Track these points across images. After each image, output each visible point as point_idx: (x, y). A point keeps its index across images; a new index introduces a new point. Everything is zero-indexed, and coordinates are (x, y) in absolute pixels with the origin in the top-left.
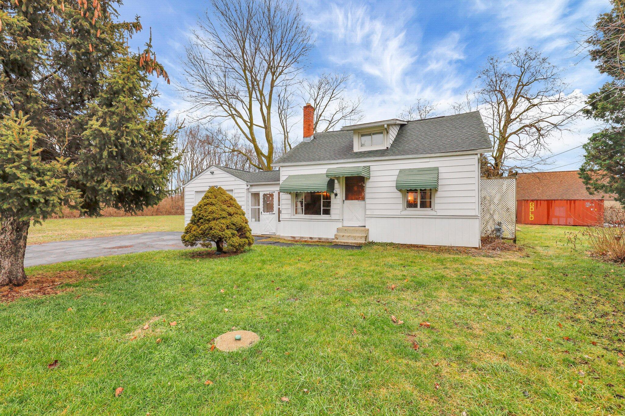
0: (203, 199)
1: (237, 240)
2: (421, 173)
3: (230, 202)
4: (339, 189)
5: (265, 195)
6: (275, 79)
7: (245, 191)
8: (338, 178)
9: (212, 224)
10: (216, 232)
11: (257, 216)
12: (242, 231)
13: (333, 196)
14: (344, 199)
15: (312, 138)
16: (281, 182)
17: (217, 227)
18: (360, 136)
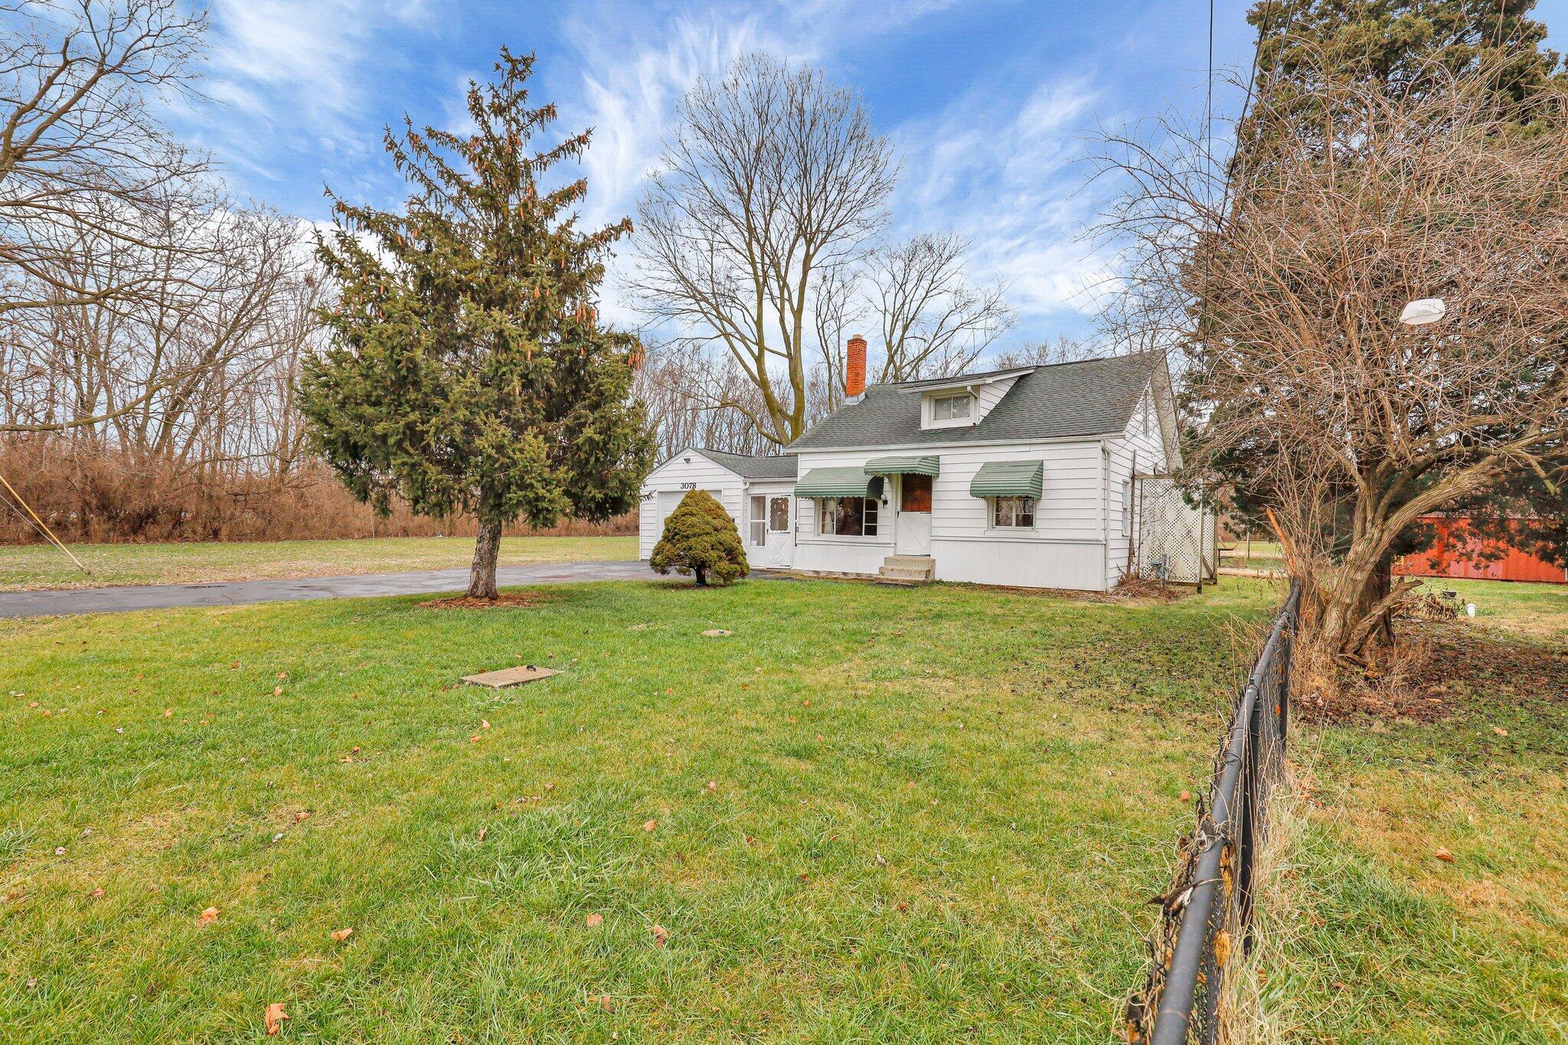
0: (679, 507)
1: (725, 566)
2: (1015, 469)
3: (717, 511)
4: (891, 493)
5: (774, 501)
6: (811, 252)
7: (741, 493)
8: (889, 476)
9: (692, 541)
10: (698, 553)
11: (760, 537)
12: (733, 554)
13: (880, 504)
14: (899, 508)
15: (862, 396)
16: (799, 479)
17: (700, 547)
18: (933, 403)
